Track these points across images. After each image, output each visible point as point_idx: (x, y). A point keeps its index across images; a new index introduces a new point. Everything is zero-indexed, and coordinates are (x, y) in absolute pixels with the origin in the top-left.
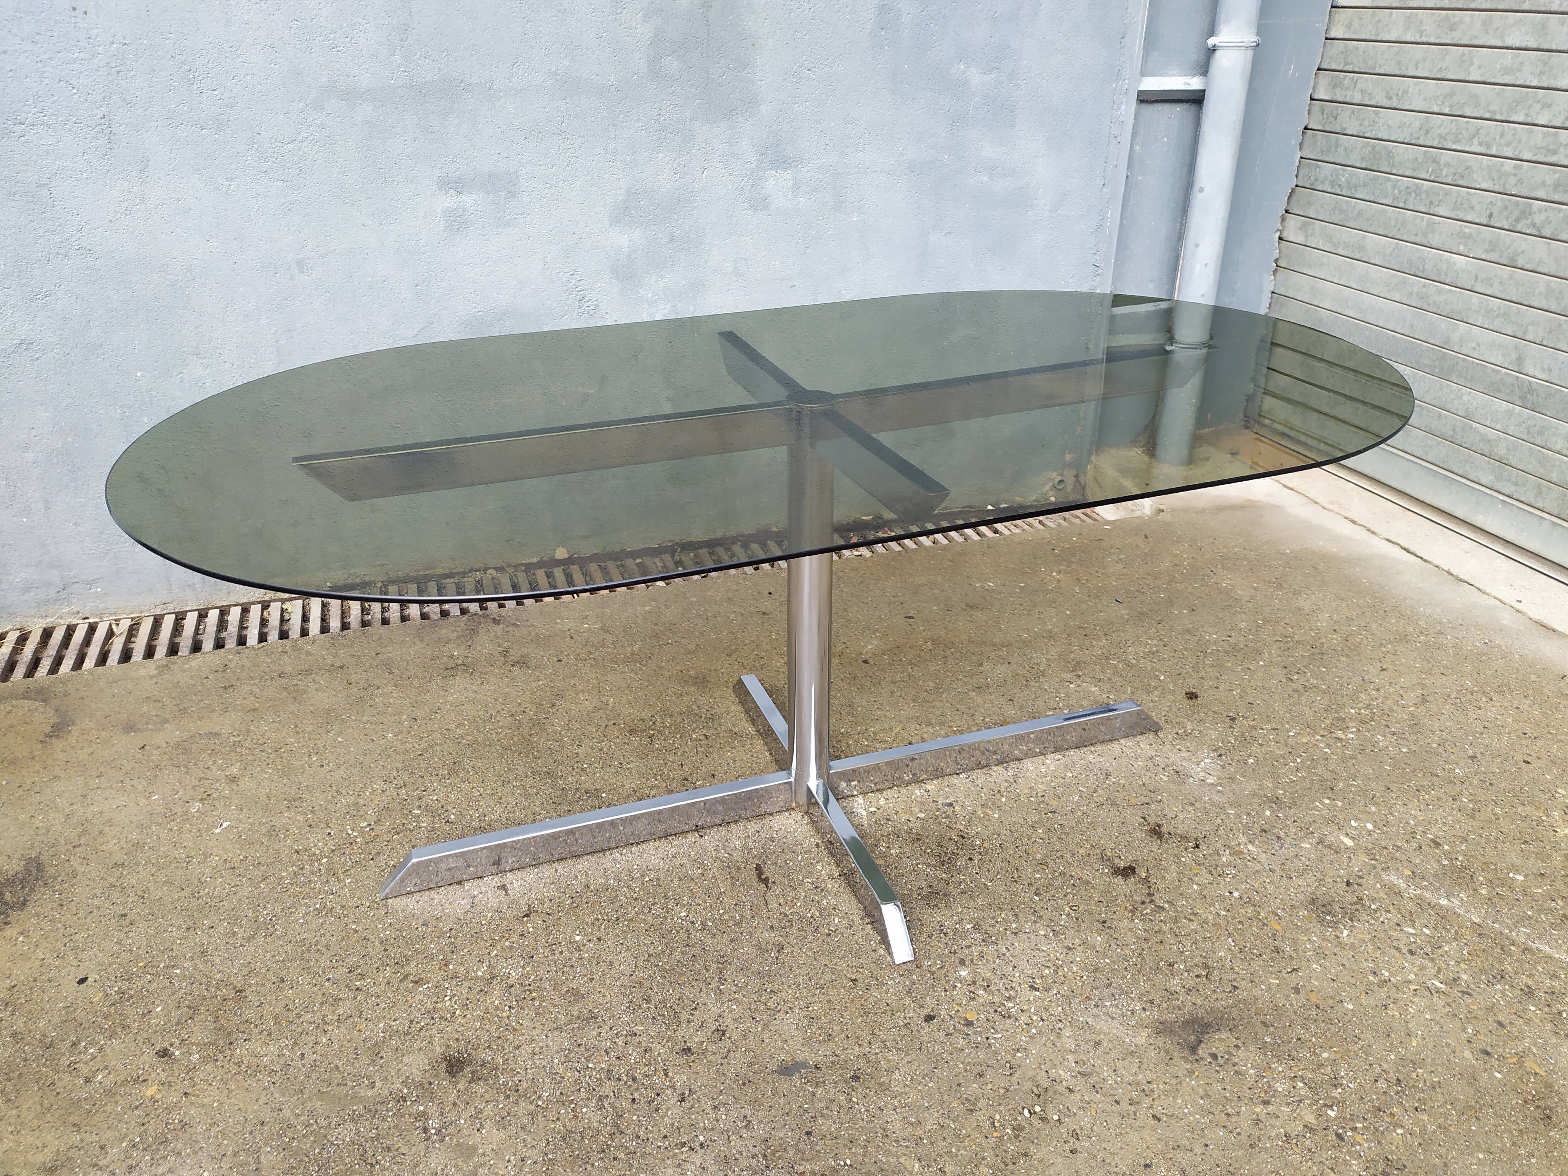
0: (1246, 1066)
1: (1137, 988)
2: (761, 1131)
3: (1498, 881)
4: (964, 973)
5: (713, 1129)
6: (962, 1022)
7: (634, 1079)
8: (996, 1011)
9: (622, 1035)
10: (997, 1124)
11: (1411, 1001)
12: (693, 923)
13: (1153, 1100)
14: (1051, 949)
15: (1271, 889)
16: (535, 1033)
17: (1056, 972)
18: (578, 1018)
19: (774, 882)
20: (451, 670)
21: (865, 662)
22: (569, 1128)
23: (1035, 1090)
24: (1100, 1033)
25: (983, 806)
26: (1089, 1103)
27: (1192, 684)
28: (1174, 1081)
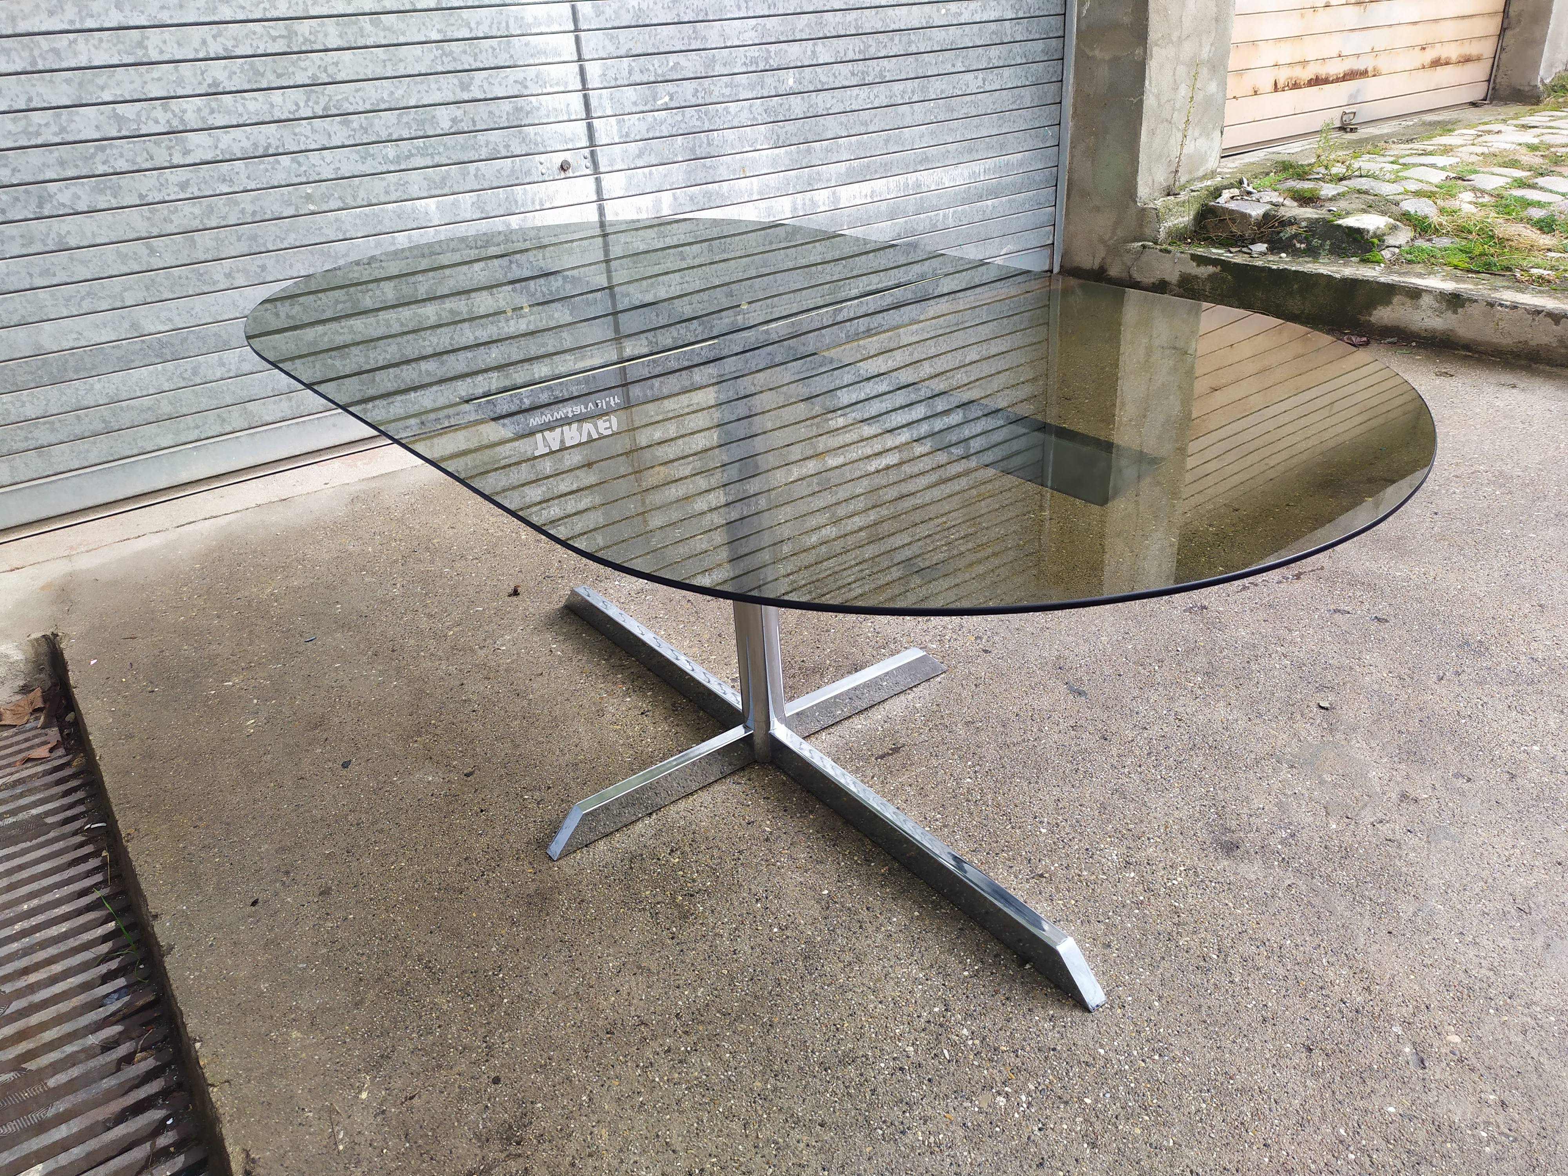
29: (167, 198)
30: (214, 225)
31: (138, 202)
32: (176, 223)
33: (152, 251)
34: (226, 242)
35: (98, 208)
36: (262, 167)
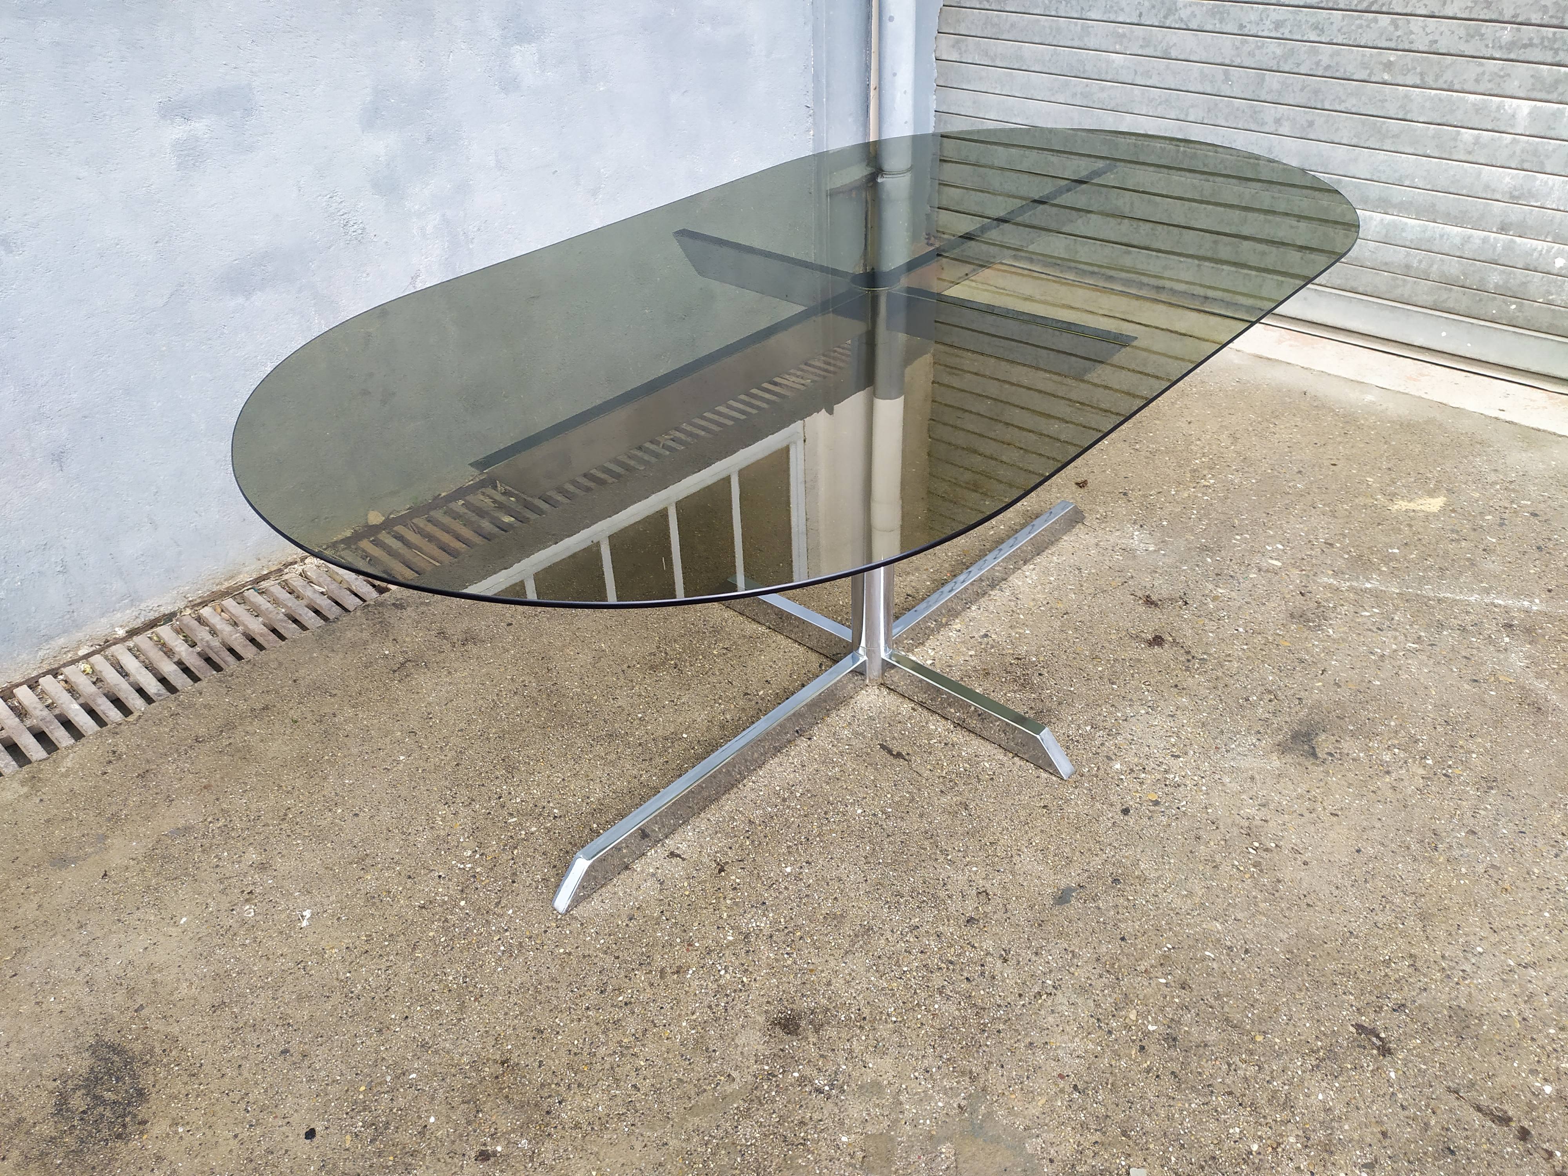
0: (1354, 752)
1: (1241, 727)
2: (1087, 954)
3: (1388, 559)
4: (1118, 766)
5: (1051, 971)
6: (1151, 804)
8: (1166, 785)
9: (907, 933)
10: (1242, 868)
11: (1408, 664)
12: (874, 815)
13: (1321, 803)
14: (1162, 722)
15: (1259, 617)
16: (832, 963)
17: (1179, 738)
18: (856, 936)
19: (908, 754)
23: (1242, 831)
24: (1247, 770)
26: (1285, 825)
28: (1322, 784)
29: (1260, 34)
30: (1287, 69)
31: (1236, 32)
32: (1257, 58)
33: (1227, 77)
34: (1290, 88)
35: (1204, 29)
36: (1358, 22)
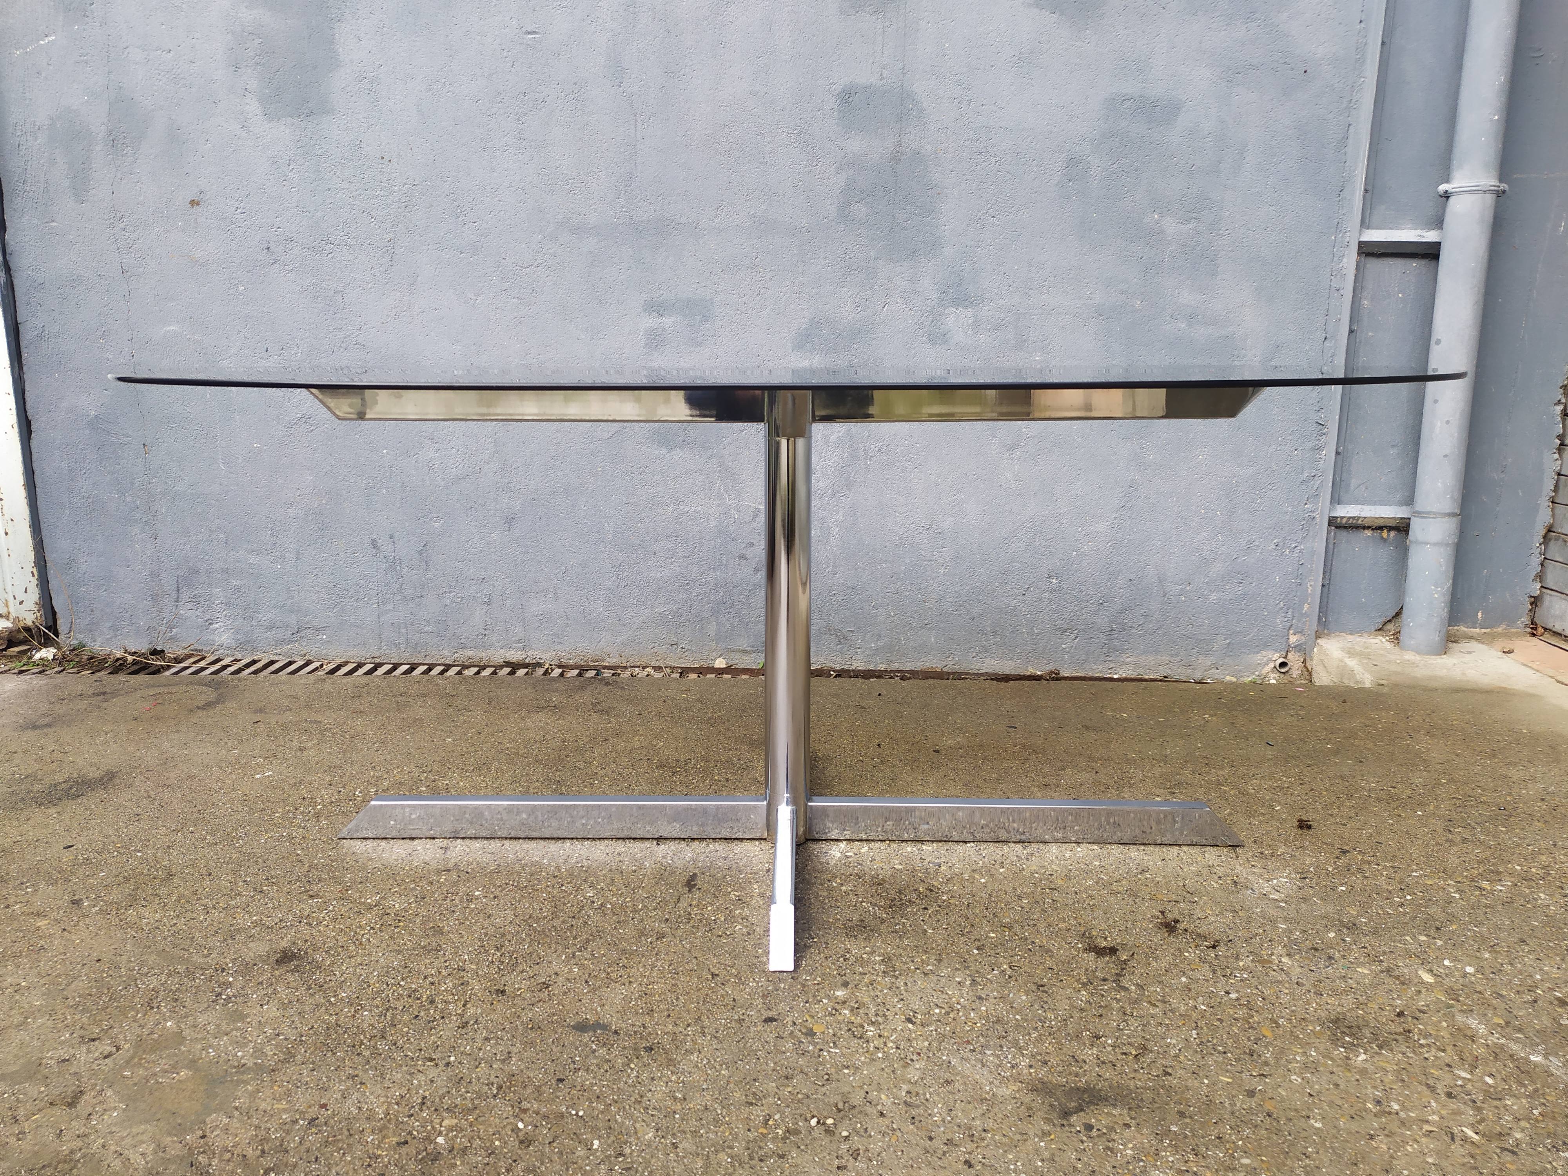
0: (1125, 1145)
1: (1036, 1047)
4: (839, 993)
5: (470, 1054)
6: (804, 1031)
7: (432, 1002)
8: (849, 1030)
10: (771, 1122)
11: (1416, 1140)
12: (593, 902)
13: (977, 1147)
14: (960, 996)
15: (1285, 999)
16: (378, 950)
17: (948, 1013)
18: (423, 948)
19: (700, 889)
20: (539, 709)
21: (937, 751)
22: (339, 1023)
23: (840, 1104)
24: (957, 1074)
25: (974, 871)
26: (894, 1130)
27: (1309, 816)
28: (1017, 1137)
